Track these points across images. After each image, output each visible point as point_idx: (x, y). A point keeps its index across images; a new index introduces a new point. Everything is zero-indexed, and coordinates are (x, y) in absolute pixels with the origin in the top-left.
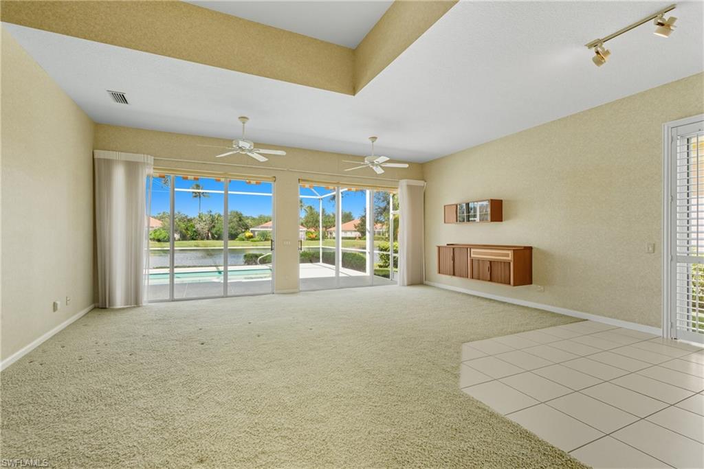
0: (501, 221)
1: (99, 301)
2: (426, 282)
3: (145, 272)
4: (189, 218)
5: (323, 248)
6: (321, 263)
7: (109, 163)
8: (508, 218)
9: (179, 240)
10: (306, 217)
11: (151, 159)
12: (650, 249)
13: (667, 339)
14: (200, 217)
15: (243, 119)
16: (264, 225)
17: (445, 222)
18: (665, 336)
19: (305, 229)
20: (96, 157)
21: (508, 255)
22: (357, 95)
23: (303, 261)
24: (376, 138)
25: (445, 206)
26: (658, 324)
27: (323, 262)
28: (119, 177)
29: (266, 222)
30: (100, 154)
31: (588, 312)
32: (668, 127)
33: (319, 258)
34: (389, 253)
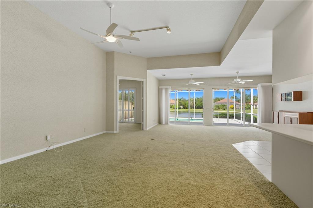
0: (302, 100)
1: (160, 122)
3: (169, 118)
4: (186, 100)
5: (235, 113)
6: (234, 119)
7: (162, 89)
8: (305, 99)
9: (183, 109)
11: (170, 87)
14: (190, 99)
15: (192, 74)
16: (217, 102)
17: (277, 101)
19: (239, 104)
20: (159, 88)
21: (296, 115)
22: (221, 65)
24: (239, 72)
25: (277, 95)
27: (235, 118)
28: (164, 91)
29: (219, 100)
30: (160, 87)
33: (234, 117)
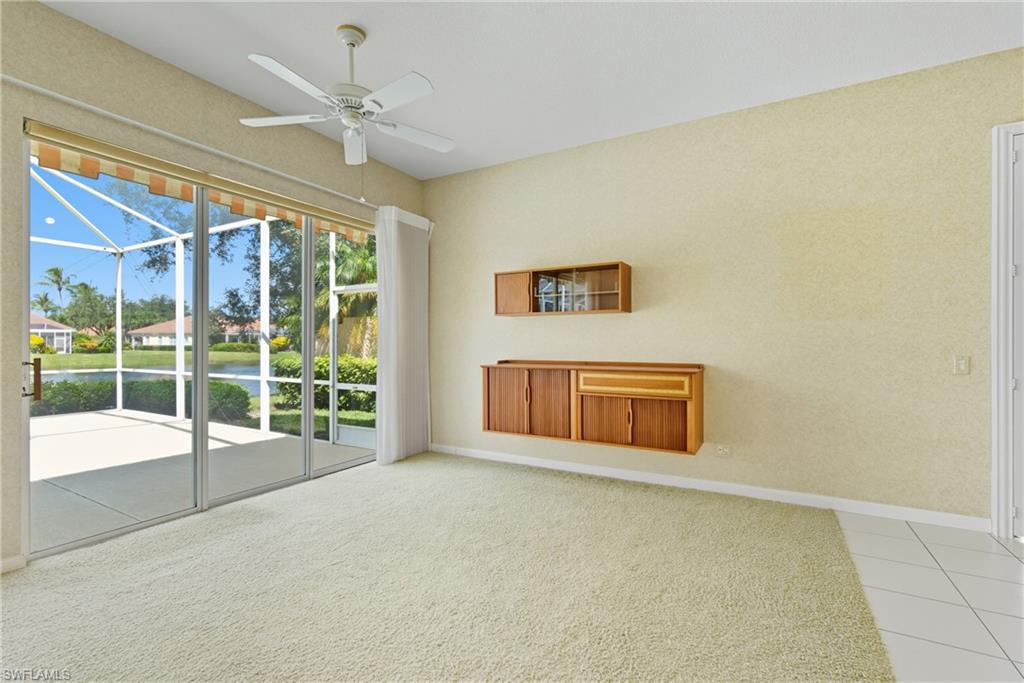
0: (630, 311)
2: (434, 447)
5: (123, 373)
8: (648, 305)
10: (72, 307)
12: (962, 367)
13: (1008, 539)
17: (497, 313)
18: (1003, 535)
19: (70, 330)
21: (680, 386)
23: (37, 412)
24: (362, 32)
25: (496, 275)
26: (981, 513)
27: (130, 407)
31: (833, 494)
32: (1008, 133)
34: (329, 383)
